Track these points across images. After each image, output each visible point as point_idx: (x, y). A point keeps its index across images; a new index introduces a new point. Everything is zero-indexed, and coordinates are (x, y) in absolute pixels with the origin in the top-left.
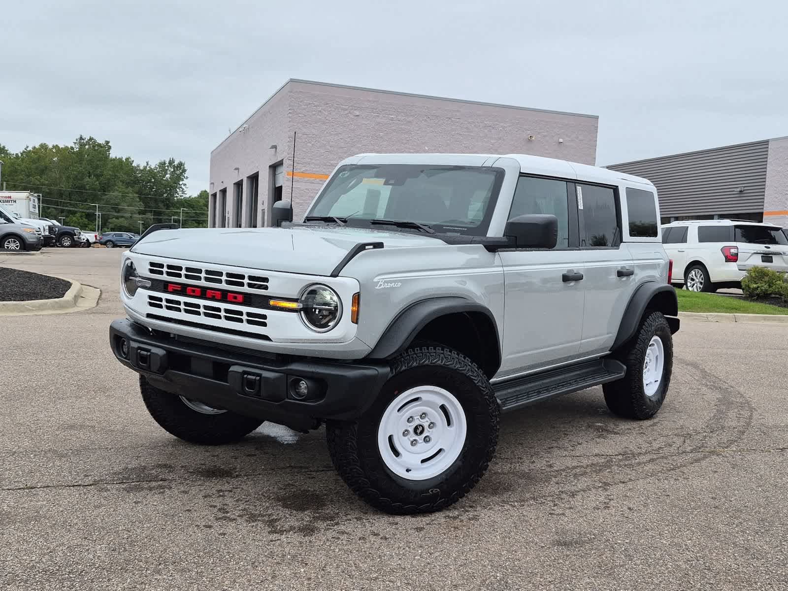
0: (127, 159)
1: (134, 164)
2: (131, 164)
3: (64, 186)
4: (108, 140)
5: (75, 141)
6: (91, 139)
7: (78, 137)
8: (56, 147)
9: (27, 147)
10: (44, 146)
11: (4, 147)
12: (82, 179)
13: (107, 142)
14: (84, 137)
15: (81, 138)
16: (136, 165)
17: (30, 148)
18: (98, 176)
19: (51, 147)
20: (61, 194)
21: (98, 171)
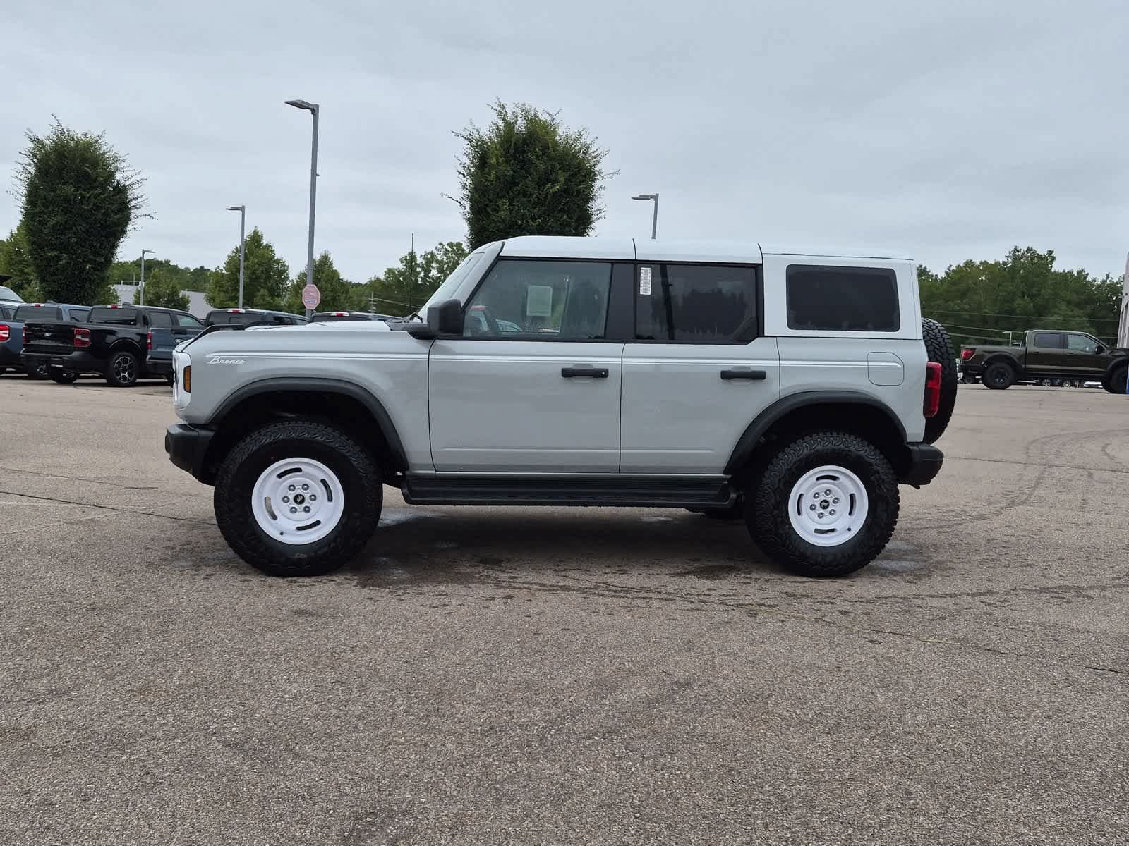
0: (1080, 272)
1: (1089, 279)
2: (1085, 278)
3: (988, 311)
4: (1052, 250)
5: (1008, 254)
6: (1029, 250)
7: (1013, 248)
8: (984, 263)
9: (951, 266)
10: (969, 264)
11: (926, 268)
12: (1013, 300)
13: (1050, 252)
14: (1018, 249)
15: (1016, 250)
16: (1090, 280)
17: (954, 268)
18: (1032, 296)
19: (978, 263)
20: (985, 321)
21: (1034, 291)
